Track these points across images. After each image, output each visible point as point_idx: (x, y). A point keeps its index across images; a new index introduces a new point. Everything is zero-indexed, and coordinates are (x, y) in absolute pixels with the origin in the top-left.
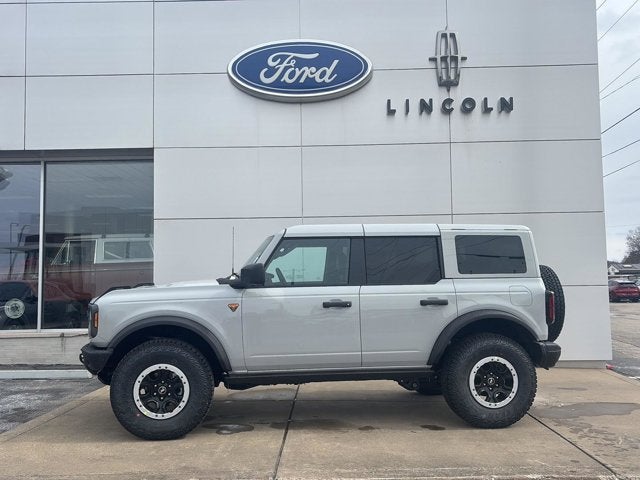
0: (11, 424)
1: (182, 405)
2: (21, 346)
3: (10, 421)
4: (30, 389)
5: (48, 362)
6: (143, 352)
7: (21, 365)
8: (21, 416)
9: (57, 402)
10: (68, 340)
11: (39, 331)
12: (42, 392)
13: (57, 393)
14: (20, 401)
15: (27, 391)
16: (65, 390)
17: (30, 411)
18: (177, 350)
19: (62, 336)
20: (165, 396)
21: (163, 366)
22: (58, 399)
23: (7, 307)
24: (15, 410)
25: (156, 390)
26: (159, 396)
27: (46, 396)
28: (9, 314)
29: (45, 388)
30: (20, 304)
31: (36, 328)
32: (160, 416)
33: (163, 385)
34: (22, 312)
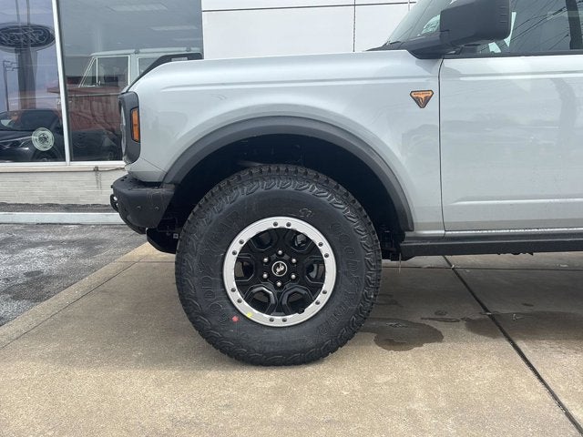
0: (15, 304)
1: (322, 298)
2: (48, 181)
3: (16, 298)
4: (56, 238)
5: (83, 202)
6: (240, 192)
7: (51, 205)
8: (34, 288)
9: (89, 262)
10: (104, 176)
11: (68, 164)
12: (71, 243)
13: (90, 246)
14: (38, 259)
15: (52, 242)
16: (102, 242)
17: (48, 278)
18: (310, 189)
19: (96, 170)
20: (286, 279)
21: (282, 222)
22: (91, 256)
23: (35, 137)
24: (28, 274)
25: (268, 268)
26: (273, 279)
27: (75, 251)
28: (38, 145)
29: (75, 237)
30: (49, 134)
31: (65, 160)
32: (278, 321)
33: (279, 258)
34: (52, 144)
